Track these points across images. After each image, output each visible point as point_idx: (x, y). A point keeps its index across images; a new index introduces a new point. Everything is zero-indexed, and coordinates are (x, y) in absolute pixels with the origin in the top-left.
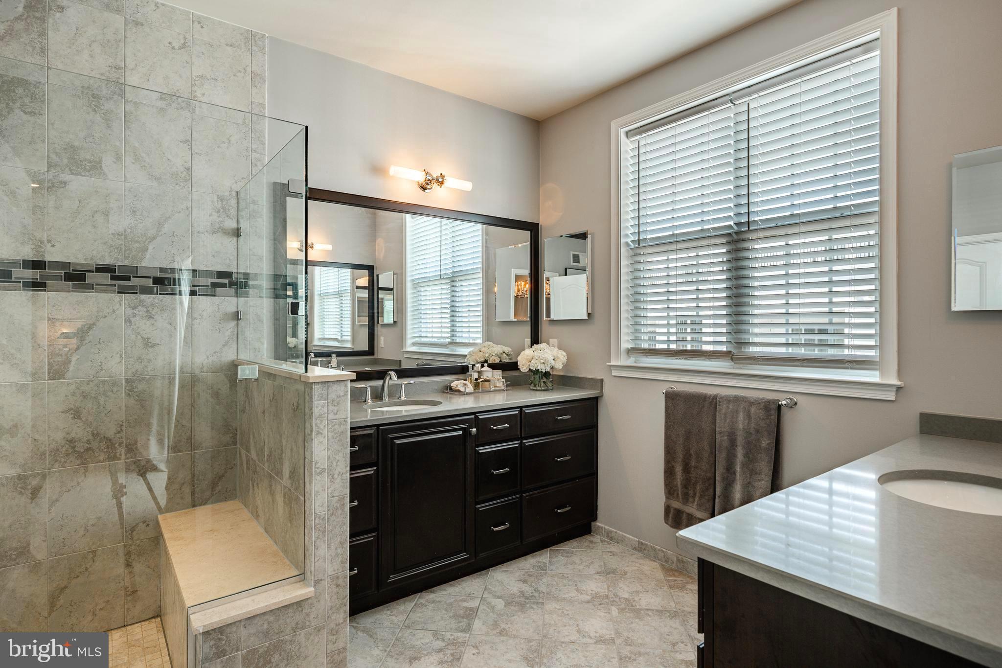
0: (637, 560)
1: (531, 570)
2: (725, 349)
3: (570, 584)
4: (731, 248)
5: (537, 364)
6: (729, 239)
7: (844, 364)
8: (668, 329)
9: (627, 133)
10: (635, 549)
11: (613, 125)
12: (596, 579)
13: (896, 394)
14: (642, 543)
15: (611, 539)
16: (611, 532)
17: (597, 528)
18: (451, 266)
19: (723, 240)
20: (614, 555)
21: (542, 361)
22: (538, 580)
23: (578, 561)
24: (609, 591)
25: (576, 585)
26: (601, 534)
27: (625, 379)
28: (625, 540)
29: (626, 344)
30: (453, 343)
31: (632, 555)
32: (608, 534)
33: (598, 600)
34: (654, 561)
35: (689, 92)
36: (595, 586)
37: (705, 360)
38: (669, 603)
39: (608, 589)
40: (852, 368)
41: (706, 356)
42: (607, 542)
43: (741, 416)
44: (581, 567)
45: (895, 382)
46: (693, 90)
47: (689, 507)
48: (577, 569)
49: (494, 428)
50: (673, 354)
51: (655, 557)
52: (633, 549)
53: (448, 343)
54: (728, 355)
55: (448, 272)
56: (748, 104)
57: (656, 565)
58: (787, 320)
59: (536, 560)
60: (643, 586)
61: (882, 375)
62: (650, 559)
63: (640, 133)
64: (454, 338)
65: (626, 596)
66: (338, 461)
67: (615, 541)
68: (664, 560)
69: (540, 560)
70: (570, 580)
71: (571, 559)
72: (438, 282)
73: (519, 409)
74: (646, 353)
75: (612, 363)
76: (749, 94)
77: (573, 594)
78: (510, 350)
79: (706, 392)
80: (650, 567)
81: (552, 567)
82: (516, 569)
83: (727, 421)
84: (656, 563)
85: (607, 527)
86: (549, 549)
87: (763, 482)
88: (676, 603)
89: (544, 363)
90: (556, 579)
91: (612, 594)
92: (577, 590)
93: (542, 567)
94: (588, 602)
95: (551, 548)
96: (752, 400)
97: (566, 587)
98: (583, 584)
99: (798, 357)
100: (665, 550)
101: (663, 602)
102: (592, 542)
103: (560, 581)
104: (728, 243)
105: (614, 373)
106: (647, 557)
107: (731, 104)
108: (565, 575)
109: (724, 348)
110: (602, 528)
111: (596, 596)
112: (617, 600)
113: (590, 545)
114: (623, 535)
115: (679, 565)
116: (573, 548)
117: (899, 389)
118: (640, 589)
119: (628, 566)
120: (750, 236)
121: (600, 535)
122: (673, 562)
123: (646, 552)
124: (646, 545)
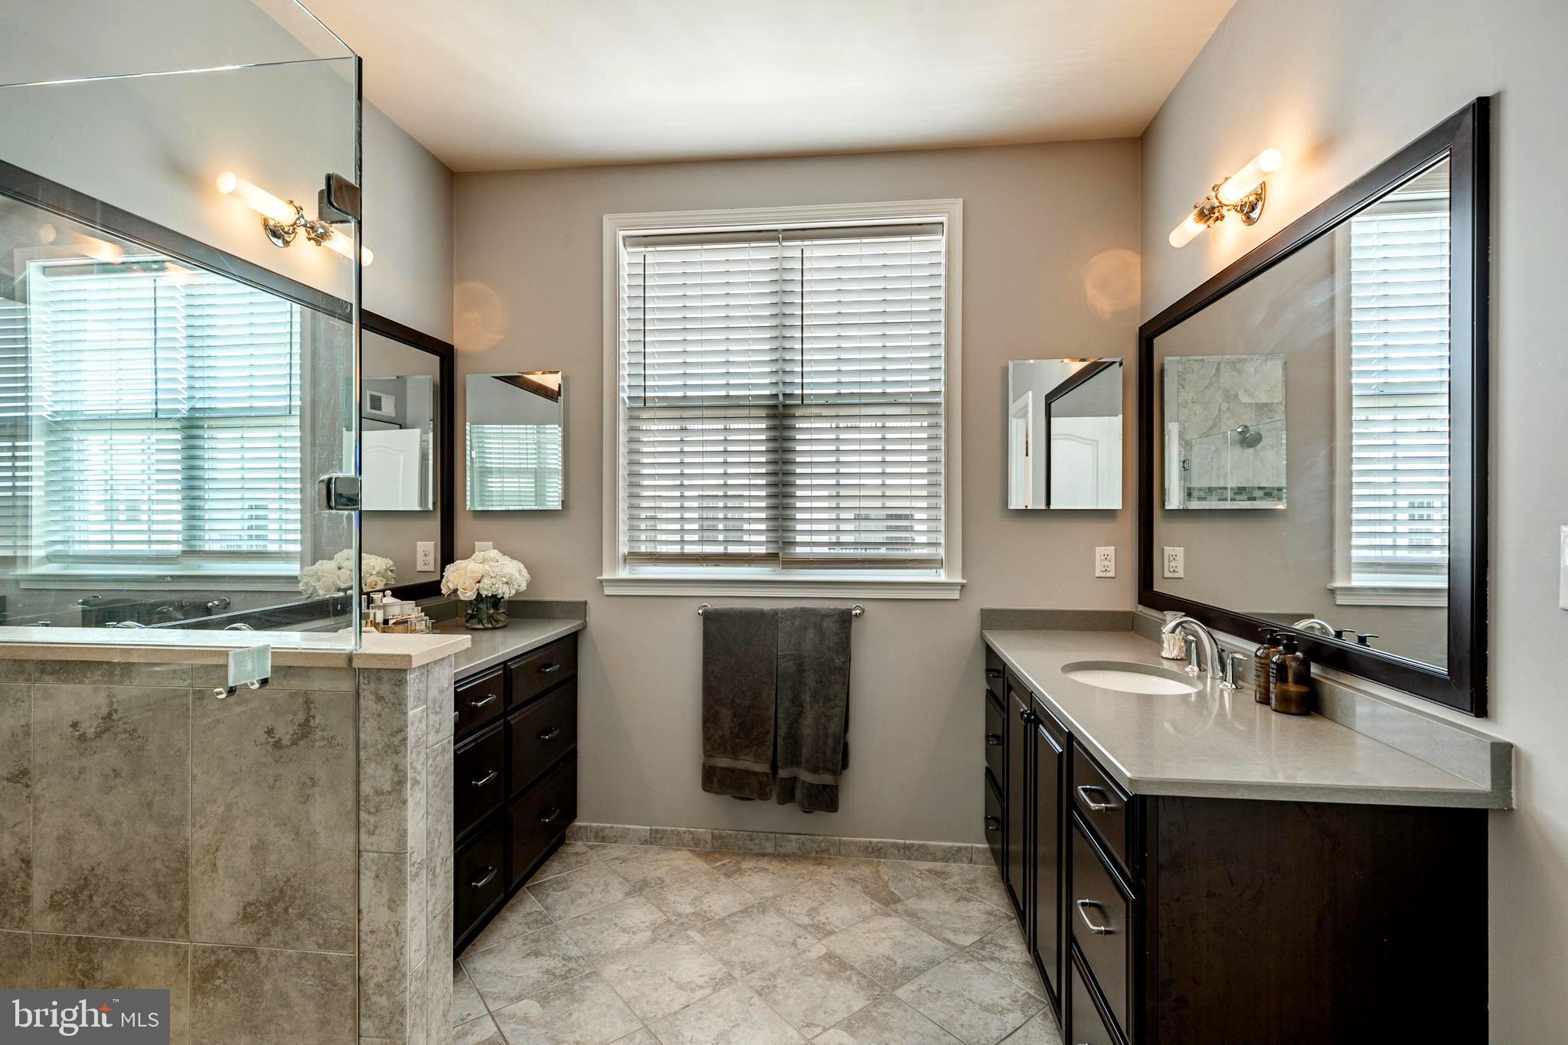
0: (659, 857)
1: (530, 932)
2: (764, 551)
3: (607, 926)
4: (773, 423)
5: (497, 586)
6: (771, 412)
7: (906, 563)
8: (682, 526)
9: (625, 238)
10: (646, 842)
11: (607, 220)
12: (632, 904)
13: (960, 594)
14: (657, 831)
15: (603, 839)
16: (603, 829)
17: (577, 830)
18: (186, 397)
19: (763, 413)
20: (624, 861)
21: (505, 580)
22: (555, 941)
23: (585, 890)
24: (664, 912)
25: (615, 924)
26: (584, 837)
27: (626, 599)
28: (628, 835)
29: (624, 549)
30: (191, 553)
31: (646, 852)
32: (597, 833)
33: (662, 931)
34: (680, 850)
35: (729, 211)
36: (640, 915)
37: (743, 566)
38: (744, 896)
39: (661, 910)
40: (912, 568)
41: (747, 560)
42: (599, 846)
43: (811, 633)
44: (598, 896)
45: (960, 580)
46: (736, 211)
47: (742, 762)
48: (595, 900)
49: (480, 704)
50: (698, 560)
51: (678, 844)
52: (642, 844)
53: (180, 552)
54: (770, 558)
55: (179, 406)
56: (802, 250)
57: (685, 854)
58: (838, 515)
59: (521, 914)
60: (697, 888)
61: (949, 573)
62: (672, 849)
63: (646, 245)
64: (193, 543)
65: (690, 909)
66: (441, 834)
67: (611, 841)
68: (692, 844)
69: (528, 911)
70: (601, 921)
71: (571, 889)
72: (147, 425)
73: (502, 666)
74: (656, 559)
75: (605, 577)
76: (803, 238)
77: (624, 938)
78: (391, 562)
79: (761, 607)
80: (681, 859)
81: (557, 914)
82: (503, 941)
83: (793, 642)
84: (684, 852)
85: (594, 824)
86: (524, 888)
87: (838, 709)
88: (751, 892)
89: (507, 583)
90: (579, 928)
91: (671, 914)
92: (624, 930)
93: (541, 920)
94: (654, 941)
95: (526, 886)
96: (824, 613)
97: (605, 934)
98: (623, 919)
99: (860, 558)
100: (694, 830)
101: (737, 898)
102: (577, 854)
103: (588, 929)
104: (768, 417)
105: (608, 591)
106: (667, 847)
107: (778, 244)
108: (586, 917)
109: (762, 550)
110: (586, 828)
111: (656, 928)
112: (684, 920)
113: (580, 858)
114: (624, 828)
115: (715, 844)
116: (560, 873)
117: (963, 586)
118: (696, 893)
119: (655, 869)
120: (798, 412)
121: (582, 840)
122: (707, 842)
123: (665, 840)
124: (664, 831)
